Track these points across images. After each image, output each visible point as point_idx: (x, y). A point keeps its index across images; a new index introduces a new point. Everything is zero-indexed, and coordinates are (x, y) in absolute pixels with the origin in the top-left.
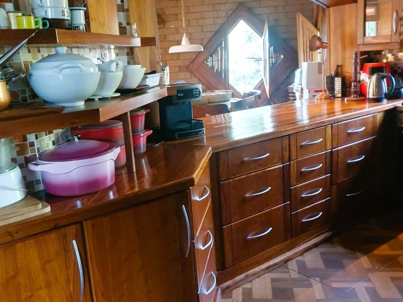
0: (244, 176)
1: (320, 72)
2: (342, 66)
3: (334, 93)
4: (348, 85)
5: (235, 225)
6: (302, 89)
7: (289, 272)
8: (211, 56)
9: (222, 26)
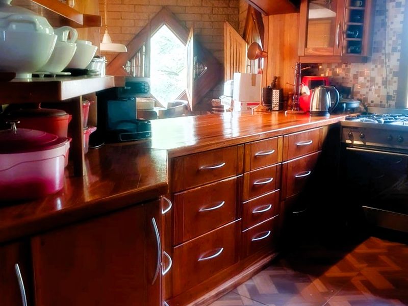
0: (199, 188)
1: (254, 84)
2: (279, 78)
3: (271, 106)
4: (285, 99)
5: (186, 245)
6: (232, 102)
7: (240, 299)
8: (130, 61)
9: (143, 29)
